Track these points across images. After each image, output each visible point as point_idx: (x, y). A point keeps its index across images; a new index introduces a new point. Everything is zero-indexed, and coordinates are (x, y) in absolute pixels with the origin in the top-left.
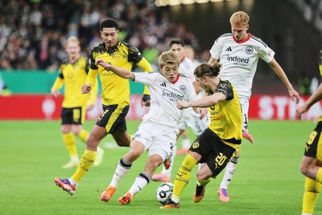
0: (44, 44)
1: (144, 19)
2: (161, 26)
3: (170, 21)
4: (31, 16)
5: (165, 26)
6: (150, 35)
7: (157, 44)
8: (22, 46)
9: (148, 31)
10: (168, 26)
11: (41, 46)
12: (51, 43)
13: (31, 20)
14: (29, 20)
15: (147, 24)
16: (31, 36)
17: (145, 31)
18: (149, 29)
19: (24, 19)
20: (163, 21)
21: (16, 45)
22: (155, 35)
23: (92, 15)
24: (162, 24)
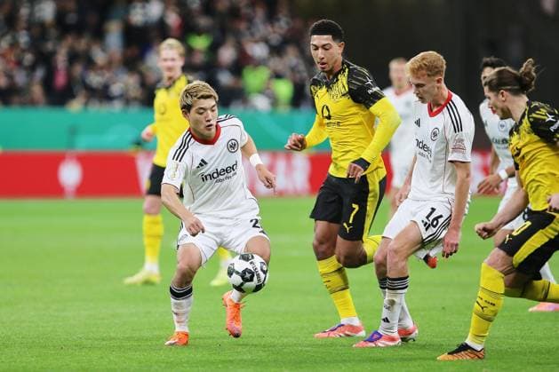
0: (61, 59)
1: (245, 11)
2: (277, 24)
3: (293, 15)
4: (37, 8)
5: (283, 24)
6: (256, 42)
7: (269, 59)
8: (19, 63)
9: (252, 35)
10: (288, 23)
11: (55, 61)
12: (73, 57)
13: (37, 15)
14: (31, 14)
15: (250, 20)
16: (36, 44)
17: (247, 33)
18: (253, 30)
19: (24, 11)
20: (280, 16)
21: (8, 62)
22: (266, 41)
23: (147, 6)
24: (278, 20)
